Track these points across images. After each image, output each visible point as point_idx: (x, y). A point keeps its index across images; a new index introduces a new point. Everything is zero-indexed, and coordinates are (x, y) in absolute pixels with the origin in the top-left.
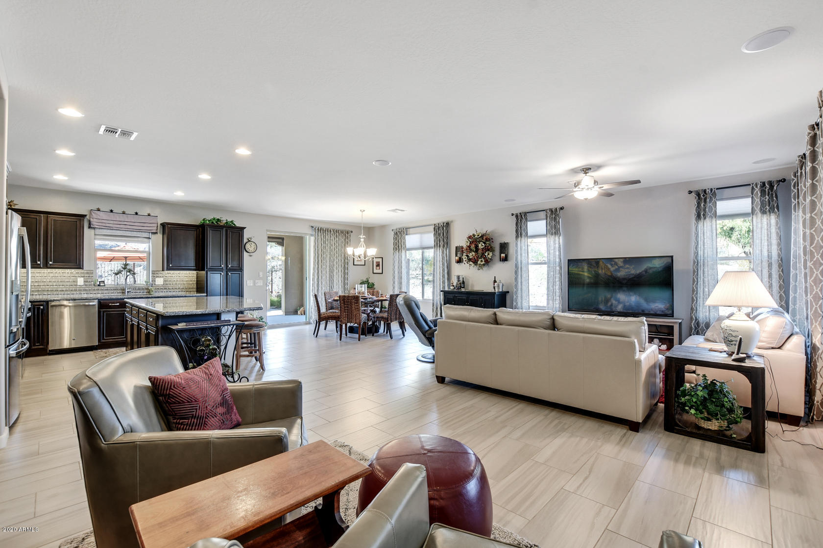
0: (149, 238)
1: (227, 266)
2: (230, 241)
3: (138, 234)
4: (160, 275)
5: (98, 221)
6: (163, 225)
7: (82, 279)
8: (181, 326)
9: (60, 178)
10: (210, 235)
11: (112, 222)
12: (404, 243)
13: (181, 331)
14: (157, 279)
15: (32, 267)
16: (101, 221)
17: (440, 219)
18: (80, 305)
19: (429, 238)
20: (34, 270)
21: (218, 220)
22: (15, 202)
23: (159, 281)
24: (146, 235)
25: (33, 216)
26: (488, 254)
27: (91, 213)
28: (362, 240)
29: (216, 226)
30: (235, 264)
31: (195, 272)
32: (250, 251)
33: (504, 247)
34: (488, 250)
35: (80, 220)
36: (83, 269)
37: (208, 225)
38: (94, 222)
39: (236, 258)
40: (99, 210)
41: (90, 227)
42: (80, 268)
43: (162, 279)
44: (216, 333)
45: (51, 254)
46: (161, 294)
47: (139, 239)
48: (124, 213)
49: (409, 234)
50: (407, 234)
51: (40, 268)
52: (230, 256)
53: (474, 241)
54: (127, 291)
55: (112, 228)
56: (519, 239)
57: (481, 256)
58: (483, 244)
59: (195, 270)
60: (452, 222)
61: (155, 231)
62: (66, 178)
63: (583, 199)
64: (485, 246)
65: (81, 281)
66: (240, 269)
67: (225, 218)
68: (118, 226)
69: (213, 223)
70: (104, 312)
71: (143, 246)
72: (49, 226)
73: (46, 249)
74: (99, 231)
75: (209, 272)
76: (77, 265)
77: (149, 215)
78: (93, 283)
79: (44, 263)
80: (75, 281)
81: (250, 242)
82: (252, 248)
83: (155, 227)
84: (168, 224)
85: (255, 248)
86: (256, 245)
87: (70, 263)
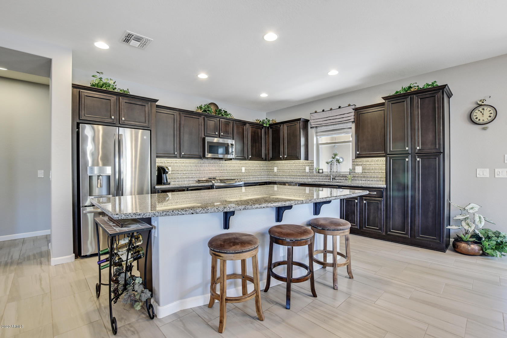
0: (351, 128)
1: (415, 149)
2: (419, 112)
7: (308, 167)
11: (321, 120)
14: (357, 167)
23: (359, 169)
24: (349, 125)
30: (430, 145)
35: (298, 123)
39: (431, 134)
41: (311, 127)
43: (361, 167)
45: (286, 150)
47: (345, 130)
48: (331, 109)
51: (282, 160)
52: (419, 133)
54: (332, 177)
55: (322, 125)
61: (353, 120)
65: (307, 169)
66: (437, 151)
68: (328, 122)
72: (284, 131)
73: (284, 148)
74: (319, 129)
75: (390, 158)
76: (297, 157)
77: (349, 105)
78: (314, 171)
79: (284, 157)
80: (305, 169)
81: (482, 107)
82: (482, 116)
83: (352, 116)
84: (356, 110)
85: (492, 115)
86: (495, 109)
87: (294, 156)
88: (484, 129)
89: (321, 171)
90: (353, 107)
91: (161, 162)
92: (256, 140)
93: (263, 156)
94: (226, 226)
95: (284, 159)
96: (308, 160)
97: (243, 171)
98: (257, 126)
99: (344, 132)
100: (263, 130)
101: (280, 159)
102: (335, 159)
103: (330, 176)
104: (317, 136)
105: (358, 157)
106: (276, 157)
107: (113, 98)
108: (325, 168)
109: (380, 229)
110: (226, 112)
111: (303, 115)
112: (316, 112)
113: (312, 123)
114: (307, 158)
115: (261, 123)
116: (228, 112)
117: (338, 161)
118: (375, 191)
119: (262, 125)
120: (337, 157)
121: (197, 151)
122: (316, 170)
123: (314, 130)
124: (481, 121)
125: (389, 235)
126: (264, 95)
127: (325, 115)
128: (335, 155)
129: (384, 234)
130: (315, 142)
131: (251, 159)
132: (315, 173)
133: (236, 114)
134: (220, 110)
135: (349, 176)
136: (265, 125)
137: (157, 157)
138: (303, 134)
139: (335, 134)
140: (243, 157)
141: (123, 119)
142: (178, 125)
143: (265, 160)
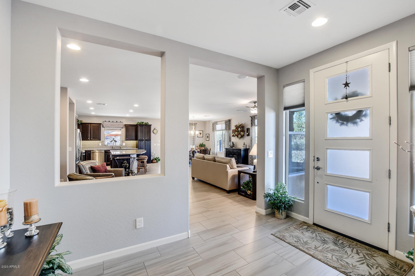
0: (121, 130)
1: (145, 139)
2: (146, 130)
3: (117, 129)
4: (124, 142)
5: (105, 125)
6: (125, 125)
7: (101, 143)
8: (118, 158)
9: (93, 113)
10: (139, 128)
12: (216, 128)
13: (117, 159)
15: (82, 140)
16: (106, 125)
17: (227, 118)
18: (100, 152)
19: (224, 126)
20: (83, 141)
21: (143, 122)
22: (83, 121)
23: (124, 144)
24: (120, 129)
25: (87, 124)
26: (242, 133)
27: (103, 122)
28: (193, 128)
29: (141, 125)
30: (148, 138)
31: (136, 141)
32: (155, 133)
33: (248, 130)
34: (242, 131)
35: (100, 125)
36: (101, 140)
37: (139, 125)
38: (104, 126)
39: (148, 136)
40: (105, 121)
41: (103, 127)
42: (100, 140)
44: (128, 161)
45: (92, 136)
46: (124, 149)
48: (113, 122)
49: (218, 124)
50: (217, 124)
51: (89, 140)
52: (146, 135)
53: (237, 127)
54: (114, 147)
55: (109, 127)
56: (252, 126)
57: (240, 134)
58: (240, 129)
59: (135, 140)
60: (231, 119)
61: (122, 127)
62: (95, 113)
63: (254, 113)
64: (241, 130)
65: (100, 144)
66: (149, 140)
67: (145, 121)
68: (111, 126)
69: (141, 124)
70: (106, 154)
71: (119, 133)
72: (91, 127)
73: (90, 135)
75: (139, 141)
77: (121, 122)
81: (155, 130)
85: (157, 132)
88: (155, 135)
95: (91, 140)
104: (104, 131)
105: (127, 140)
127: (110, 123)
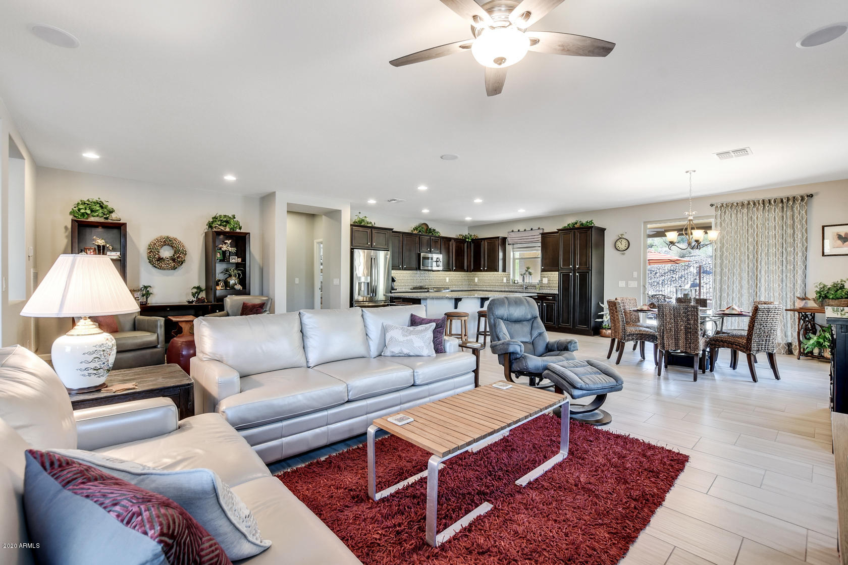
0: (536, 246)
1: (575, 267)
2: (578, 242)
4: (545, 276)
10: (561, 239)
11: (517, 238)
14: (544, 279)
22: (477, 236)
23: (545, 281)
24: (534, 244)
30: (584, 264)
35: (497, 240)
37: (561, 230)
39: (585, 257)
41: (509, 244)
43: (547, 279)
45: (486, 264)
48: (525, 230)
52: (578, 256)
55: (517, 243)
65: (505, 280)
66: (587, 269)
68: (521, 241)
69: (570, 226)
72: (485, 246)
73: (484, 260)
74: (516, 246)
75: (561, 273)
76: (496, 269)
77: (539, 229)
78: (511, 281)
79: (484, 269)
80: (503, 280)
81: (621, 239)
82: (622, 245)
83: (539, 238)
84: (542, 234)
85: (626, 245)
86: (628, 241)
87: (493, 268)
88: (623, 254)
89: (516, 282)
90: (541, 232)
91: (394, 273)
92: (459, 254)
93: (466, 268)
94: (456, 307)
95: (484, 271)
96: (505, 272)
97: (447, 281)
98: (460, 242)
99: (535, 250)
100: (466, 245)
101: (481, 271)
102: (528, 272)
103: (523, 286)
104: (513, 251)
105: (543, 271)
106: (477, 268)
107: (369, 231)
108: (518, 279)
109: (554, 324)
110: (435, 230)
111: (501, 234)
112: (513, 231)
113: (509, 240)
114: (504, 270)
115: (464, 238)
116: (437, 230)
117: (530, 274)
118: (550, 296)
119: (465, 240)
120: (529, 270)
121: (414, 264)
122: (512, 281)
123: (511, 246)
124: (621, 249)
125: (560, 327)
126: (468, 219)
127: (520, 235)
128: (528, 268)
129: (557, 327)
130: (512, 256)
131: (455, 271)
132: (511, 283)
133: (444, 232)
134: (430, 229)
135: (537, 286)
136: (467, 240)
137: (392, 269)
138: (502, 250)
139: (528, 250)
140: (448, 268)
141: (374, 244)
142: (402, 244)
143: (467, 271)
